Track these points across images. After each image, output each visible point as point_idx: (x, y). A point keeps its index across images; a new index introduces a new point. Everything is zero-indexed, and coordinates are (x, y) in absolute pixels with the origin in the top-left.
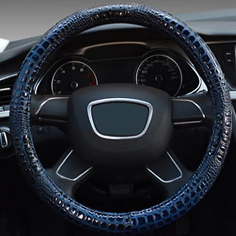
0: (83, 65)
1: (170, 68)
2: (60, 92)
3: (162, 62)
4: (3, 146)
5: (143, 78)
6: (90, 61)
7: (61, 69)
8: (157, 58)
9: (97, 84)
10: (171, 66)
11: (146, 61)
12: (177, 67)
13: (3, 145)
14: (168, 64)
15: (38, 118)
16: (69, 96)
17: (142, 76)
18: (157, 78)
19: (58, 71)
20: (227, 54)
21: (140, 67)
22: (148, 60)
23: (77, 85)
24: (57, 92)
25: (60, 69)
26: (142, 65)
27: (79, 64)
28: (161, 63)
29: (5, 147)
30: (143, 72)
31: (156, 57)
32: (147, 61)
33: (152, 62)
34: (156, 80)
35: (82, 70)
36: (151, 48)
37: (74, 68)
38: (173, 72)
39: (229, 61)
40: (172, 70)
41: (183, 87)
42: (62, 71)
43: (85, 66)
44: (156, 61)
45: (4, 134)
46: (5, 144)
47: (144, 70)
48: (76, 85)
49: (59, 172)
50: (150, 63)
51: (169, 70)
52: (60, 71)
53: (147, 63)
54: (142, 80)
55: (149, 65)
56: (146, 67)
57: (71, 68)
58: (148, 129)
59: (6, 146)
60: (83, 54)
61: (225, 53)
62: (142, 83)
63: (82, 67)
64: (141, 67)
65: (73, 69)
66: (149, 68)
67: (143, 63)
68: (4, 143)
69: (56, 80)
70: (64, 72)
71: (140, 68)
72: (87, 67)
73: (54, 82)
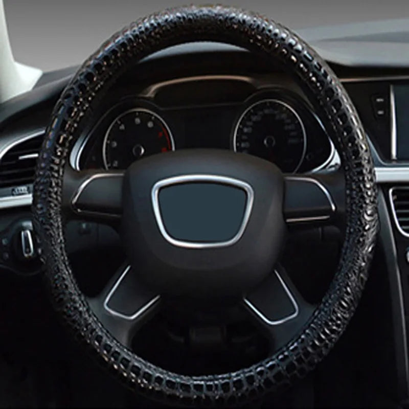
0: (152, 115)
1: (288, 124)
2: (116, 164)
3: (276, 112)
4: (26, 255)
5: (245, 141)
6: (161, 109)
7: (119, 122)
8: (268, 104)
9: (173, 149)
10: (289, 121)
11: (249, 111)
12: (299, 123)
13: (27, 253)
14: (284, 116)
15: (76, 210)
16: (124, 171)
17: (244, 137)
18: (267, 142)
19: (114, 126)
20: (378, 100)
21: (240, 120)
22: (253, 108)
23: (143, 151)
24: (112, 163)
25: (116, 123)
26: (243, 118)
27: (146, 113)
28: (274, 115)
29: (30, 257)
30: (246, 130)
31: (265, 103)
32: (252, 111)
33: (261, 113)
34: (265, 145)
35: (150, 125)
36: (259, 88)
37: (138, 121)
38: (292, 131)
39: (380, 113)
40: (290, 127)
41: (307, 157)
42: (120, 125)
43: (156, 117)
44: (266, 111)
45: (27, 235)
46: (30, 251)
47: (247, 127)
48: (141, 151)
49: (108, 305)
50: (256, 114)
51: (286, 128)
52: (117, 126)
53: (252, 114)
54: (243, 145)
55: (254, 118)
56: (250, 120)
57: (134, 120)
58: (245, 230)
59: (31, 254)
60: (153, 96)
61: (375, 100)
62: (244, 149)
63: (150, 120)
64: (242, 120)
65: (137, 123)
66: (254, 122)
67: (246, 115)
68: (28, 250)
69: (111, 142)
70: (122, 127)
71: (240, 124)
72: (159, 119)
73: (107, 144)
